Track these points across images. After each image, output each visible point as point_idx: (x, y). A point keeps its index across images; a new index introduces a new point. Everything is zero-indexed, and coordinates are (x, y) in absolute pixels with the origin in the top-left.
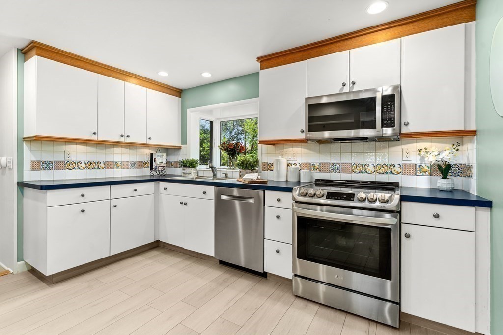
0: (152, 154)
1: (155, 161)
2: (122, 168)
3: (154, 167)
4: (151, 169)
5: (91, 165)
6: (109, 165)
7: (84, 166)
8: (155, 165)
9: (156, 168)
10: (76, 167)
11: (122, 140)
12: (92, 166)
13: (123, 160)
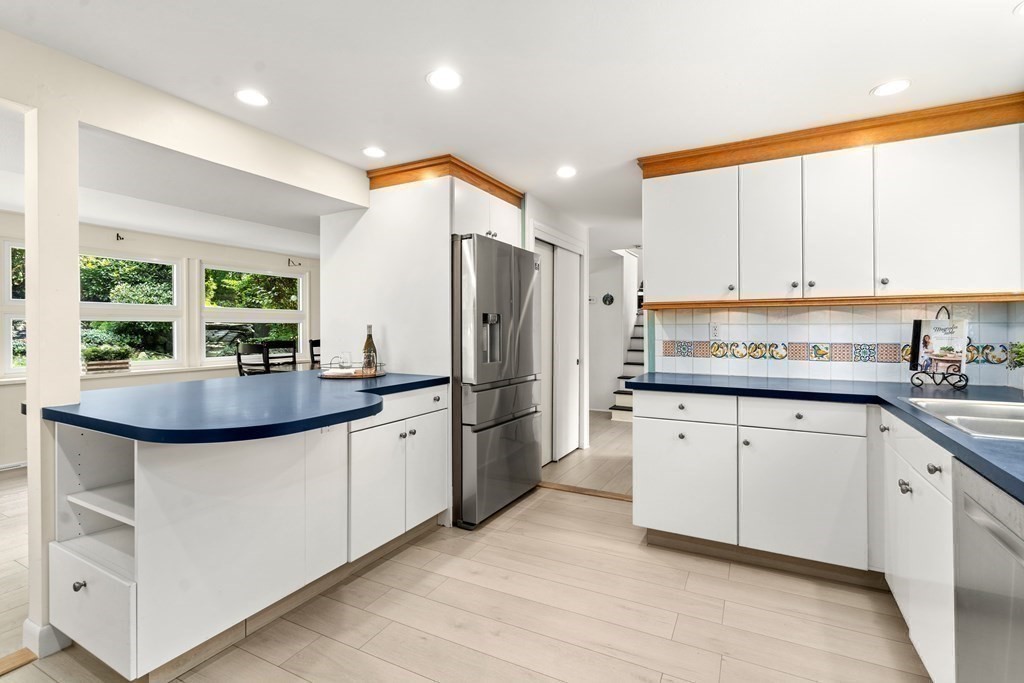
0: (917, 325)
1: (926, 344)
2: (830, 359)
3: (921, 361)
4: (914, 365)
5: (756, 350)
6: (795, 351)
7: (744, 351)
8: (926, 357)
9: (928, 366)
10: (729, 353)
11: (797, 294)
12: (758, 353)
13: (833, 341)
